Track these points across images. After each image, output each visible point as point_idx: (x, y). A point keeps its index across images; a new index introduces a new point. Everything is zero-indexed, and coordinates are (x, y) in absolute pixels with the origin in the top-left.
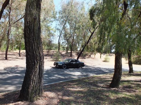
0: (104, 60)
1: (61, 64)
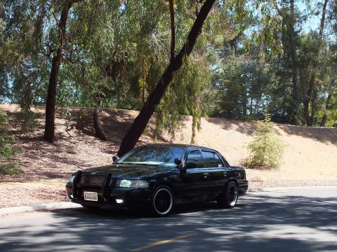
1: (142, 184)
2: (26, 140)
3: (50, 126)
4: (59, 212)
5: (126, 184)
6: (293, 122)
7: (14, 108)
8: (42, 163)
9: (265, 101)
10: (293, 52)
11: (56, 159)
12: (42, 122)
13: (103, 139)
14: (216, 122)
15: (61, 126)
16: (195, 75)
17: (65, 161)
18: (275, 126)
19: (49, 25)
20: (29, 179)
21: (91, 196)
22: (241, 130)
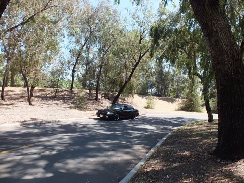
0: (146, 105)
1: (112, 113)
2: (91, 100)
3: (97, 96)
4: (95, 119)
5: (109, 113)
6: (161, 96)
7: (88, 91)
8: (95, 106)
9: (154, 90)
10: (162, 77)
11: (98, 105)
12: (95, 95)
13: (110, 100)
14: (140, 96)
15: (99, 96)
16: (133, 84)
17: (100, 106)
18: (156, 97)
19: (97, 70)
20: (91, 110)
21: (101, 116)
22: (146, 98)
